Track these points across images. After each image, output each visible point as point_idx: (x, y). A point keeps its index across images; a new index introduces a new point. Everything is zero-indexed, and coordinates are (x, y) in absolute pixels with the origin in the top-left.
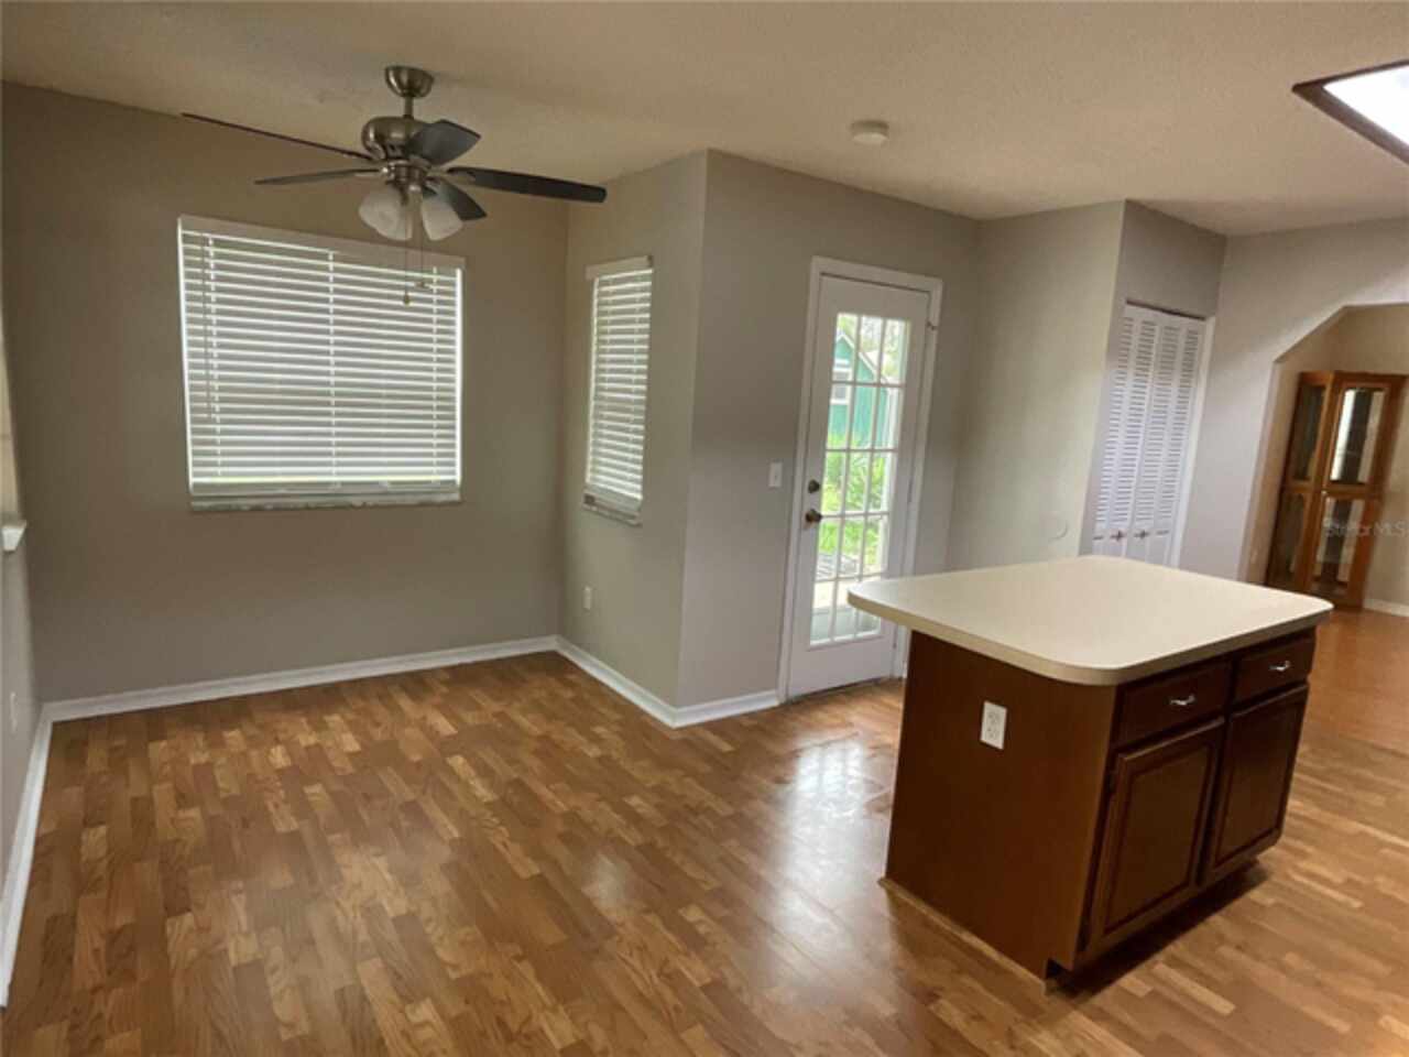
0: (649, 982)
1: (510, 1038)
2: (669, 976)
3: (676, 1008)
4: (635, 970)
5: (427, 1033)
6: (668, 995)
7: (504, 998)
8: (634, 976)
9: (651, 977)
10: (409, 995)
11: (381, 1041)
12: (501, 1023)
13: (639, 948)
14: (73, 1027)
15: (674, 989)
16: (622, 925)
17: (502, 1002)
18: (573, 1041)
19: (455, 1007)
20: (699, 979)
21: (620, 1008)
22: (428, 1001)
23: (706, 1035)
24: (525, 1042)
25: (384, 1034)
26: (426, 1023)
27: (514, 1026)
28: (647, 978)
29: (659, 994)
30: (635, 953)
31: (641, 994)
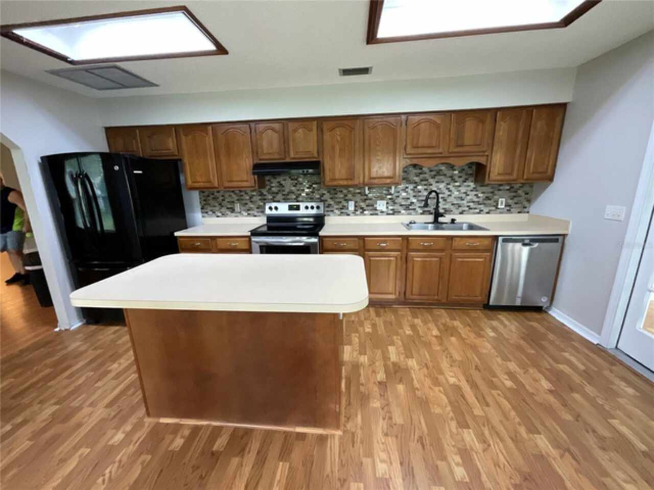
2: (485, 442)
3: (484, 425)
6: (486, 432)
15: (483, 434)
20: (469, 433)
23: (473, 410)
29: (491, 435)
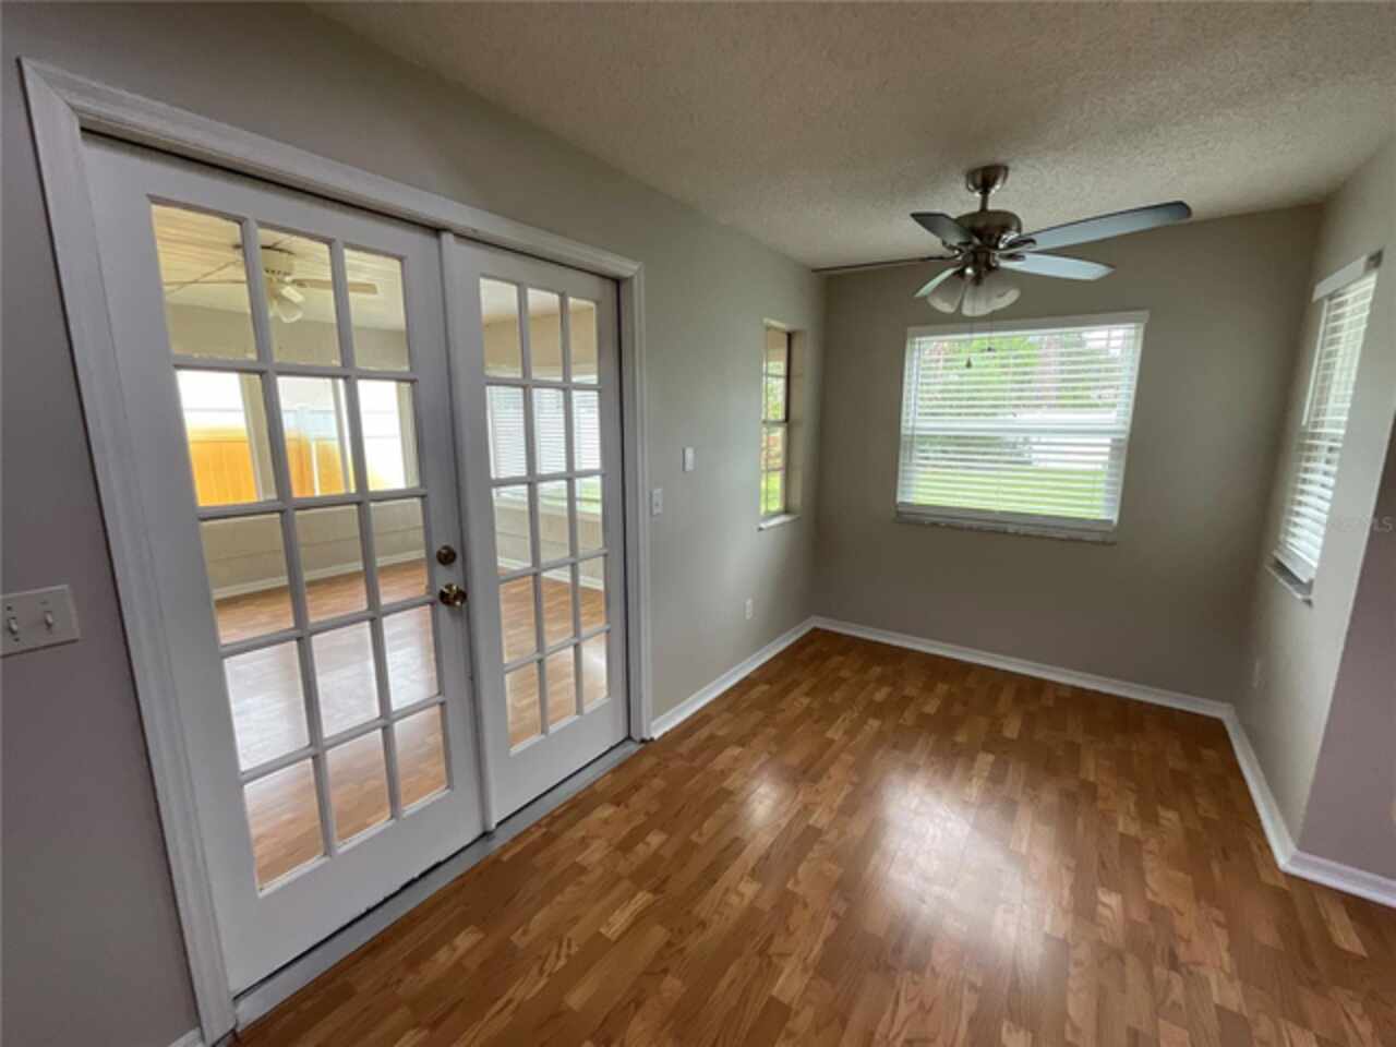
0: (891, 1036)
1: (762, 952)
4: (894, 1013)
5: (734, 899)
7: (791, 928)
8: (887, 1016)
9: (898, 1034)
10: (755, 874)
11: (715, 882)
12: (770, 939)
13: (921, 1006)
14: (659, 764)
16: (935, 974)
17: (788, 929)
18: (786, 1001)
19: (765, 905)
21: (844, 1023)
22: (760, 885)
24: (764, 964)
25: (720, 880)
26: (742, 895)
27: (772, 950)
28: (895, 1030)
30: (915, 1005)
31: (872, 1034)
